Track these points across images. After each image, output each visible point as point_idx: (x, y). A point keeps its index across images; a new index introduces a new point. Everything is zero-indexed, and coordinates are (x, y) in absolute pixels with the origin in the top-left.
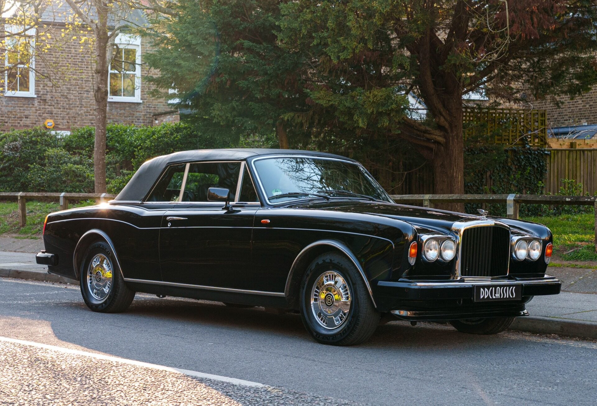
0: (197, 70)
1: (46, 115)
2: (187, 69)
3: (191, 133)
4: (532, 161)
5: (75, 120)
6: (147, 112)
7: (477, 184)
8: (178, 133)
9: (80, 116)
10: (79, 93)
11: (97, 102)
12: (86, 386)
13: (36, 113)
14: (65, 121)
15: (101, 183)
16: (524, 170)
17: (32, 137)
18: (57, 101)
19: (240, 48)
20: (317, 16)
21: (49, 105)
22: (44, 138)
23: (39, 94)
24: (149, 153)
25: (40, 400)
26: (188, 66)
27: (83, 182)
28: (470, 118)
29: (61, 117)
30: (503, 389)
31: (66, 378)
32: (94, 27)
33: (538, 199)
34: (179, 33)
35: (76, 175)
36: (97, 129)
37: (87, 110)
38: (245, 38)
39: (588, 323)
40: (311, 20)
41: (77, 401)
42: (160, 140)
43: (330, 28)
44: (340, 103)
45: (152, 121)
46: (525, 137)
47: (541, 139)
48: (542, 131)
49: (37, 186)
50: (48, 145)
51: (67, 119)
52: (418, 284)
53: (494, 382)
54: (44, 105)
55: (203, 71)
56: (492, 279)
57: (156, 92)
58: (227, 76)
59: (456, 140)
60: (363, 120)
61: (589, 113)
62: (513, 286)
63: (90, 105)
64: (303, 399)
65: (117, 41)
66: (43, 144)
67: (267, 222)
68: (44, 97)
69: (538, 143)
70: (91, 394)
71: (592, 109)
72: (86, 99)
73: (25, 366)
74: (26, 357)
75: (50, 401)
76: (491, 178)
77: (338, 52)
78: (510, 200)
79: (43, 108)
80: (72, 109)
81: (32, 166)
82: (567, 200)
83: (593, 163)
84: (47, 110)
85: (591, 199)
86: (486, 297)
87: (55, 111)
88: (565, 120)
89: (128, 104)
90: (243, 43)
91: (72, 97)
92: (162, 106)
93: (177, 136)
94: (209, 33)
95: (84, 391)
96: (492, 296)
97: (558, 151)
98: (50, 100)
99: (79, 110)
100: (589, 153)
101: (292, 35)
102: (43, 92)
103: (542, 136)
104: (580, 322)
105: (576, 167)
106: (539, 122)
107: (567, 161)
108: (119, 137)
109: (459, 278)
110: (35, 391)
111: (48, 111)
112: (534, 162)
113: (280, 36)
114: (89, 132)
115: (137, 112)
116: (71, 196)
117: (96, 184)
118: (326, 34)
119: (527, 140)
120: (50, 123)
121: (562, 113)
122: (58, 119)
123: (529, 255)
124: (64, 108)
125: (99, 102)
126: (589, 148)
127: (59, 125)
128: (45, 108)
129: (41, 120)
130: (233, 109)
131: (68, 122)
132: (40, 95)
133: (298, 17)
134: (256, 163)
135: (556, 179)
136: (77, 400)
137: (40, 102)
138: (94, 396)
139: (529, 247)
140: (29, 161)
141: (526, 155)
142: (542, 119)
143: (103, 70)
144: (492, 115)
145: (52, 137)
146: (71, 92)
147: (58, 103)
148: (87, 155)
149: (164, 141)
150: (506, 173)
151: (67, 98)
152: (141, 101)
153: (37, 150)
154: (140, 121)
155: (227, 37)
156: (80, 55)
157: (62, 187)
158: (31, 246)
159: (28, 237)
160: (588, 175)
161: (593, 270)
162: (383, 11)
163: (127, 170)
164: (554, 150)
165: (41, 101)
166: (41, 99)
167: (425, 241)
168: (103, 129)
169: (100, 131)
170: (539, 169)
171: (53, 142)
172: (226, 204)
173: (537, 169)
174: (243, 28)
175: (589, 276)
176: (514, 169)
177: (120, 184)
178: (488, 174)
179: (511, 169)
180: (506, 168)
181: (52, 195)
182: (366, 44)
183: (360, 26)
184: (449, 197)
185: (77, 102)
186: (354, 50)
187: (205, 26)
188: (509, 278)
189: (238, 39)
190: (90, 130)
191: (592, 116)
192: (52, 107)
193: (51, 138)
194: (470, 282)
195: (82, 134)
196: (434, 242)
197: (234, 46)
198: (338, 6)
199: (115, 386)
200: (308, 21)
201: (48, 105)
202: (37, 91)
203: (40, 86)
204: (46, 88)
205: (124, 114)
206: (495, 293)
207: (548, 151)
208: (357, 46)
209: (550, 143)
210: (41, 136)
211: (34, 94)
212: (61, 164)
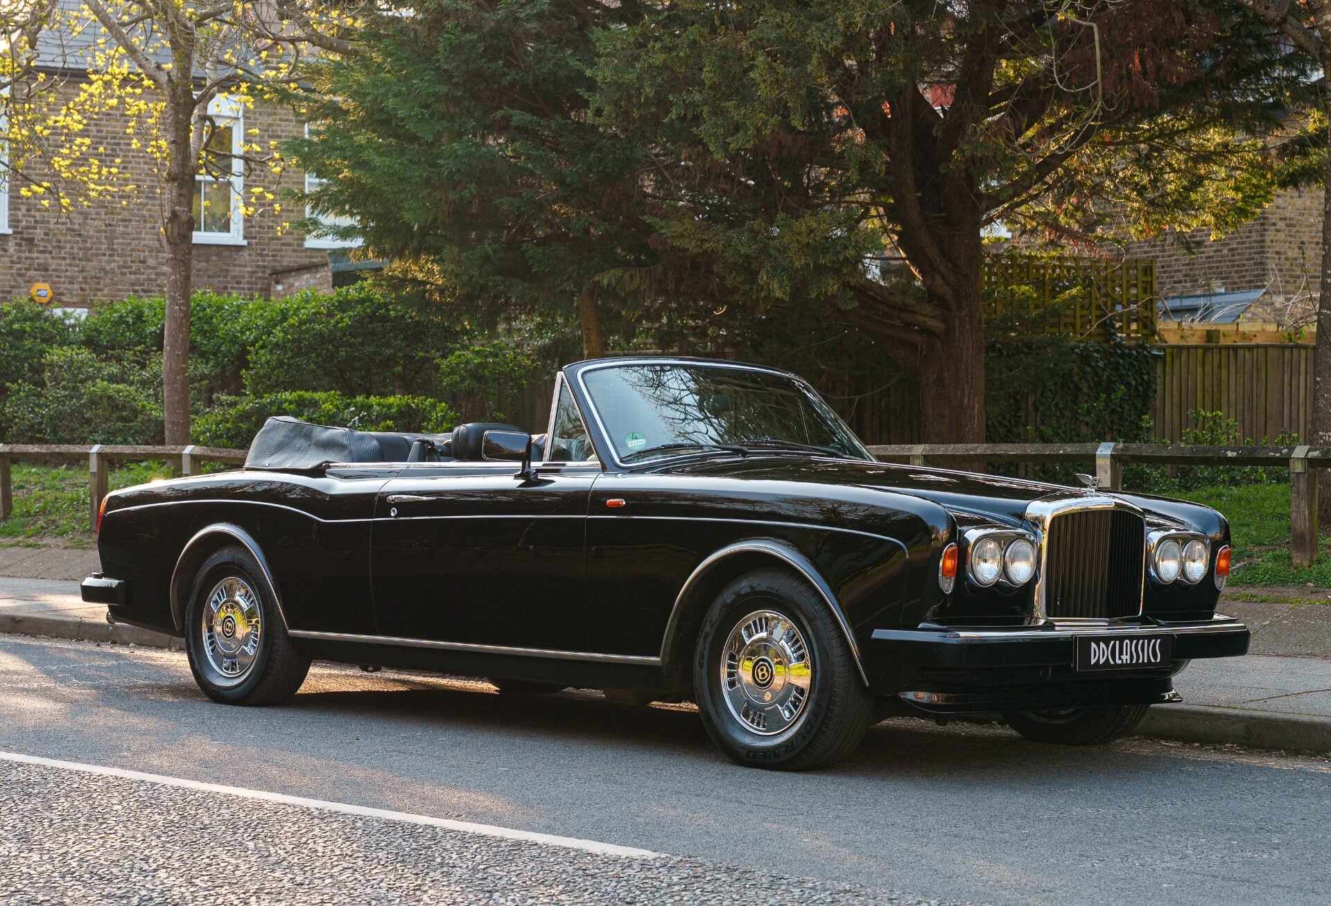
0: (408, 175)
1: (33, 273)
2: (384, 173)
3: (373, 312)
4: (1124, 372)
5: (99, 283)
6: (258, 266)
7: (1006, 423)
8: (344, 312)
9: (110, 275)
10: (106, 225)
11: (171, 244)
12: (272, 859)
13: (11, 268)
14: (76, 286)
15: (178, 423)
16: (1109, 391)
17: (12, 322)
18: (59, 241)
19: (502, 127)
20: (677, 56)
21: (42, 252)
22: (38, 324)
23: (18, 227)
24: (282, 357)
25: (183, 890)
26: (389, 167)
27: (131, 421)
28: (990, 278)
29: (66, 277)
30: (1167, 858)
31: (221, 844)
32: (164, 78)
33: (1165, 454)
34: (368, 94)
35: (115, 405)
36: (171, 304)
37: (125, 262)
38: (513, 104)
39: (1306, 718)
40: (665, 66)
41: (266, 891)
42: (304, 328)
43: (708, 83)
44: (728, 244)
45: (269, 285)
46: (1110, 318)
47: (1144, 323)
48: (1145, 306)
49: (27, 431)
50: (49, 340)
51: (81, 283)
52: (962, 634)
53: (1141, 844)
54: (30, 251)
55: (421, 176)
56: (1110, 624)
57: (312, 224)
58: (473, 187)
59: (968, 327)
60: (781, 282)
61: (1228, 267)
62: (1156, 637)
63: (132, 250)
64: (753, 882)
65: (212, 109)
66: (36, 338)
67: (619, 504)
68: (29, 234)
69: (1137, 332)
70: (290, 876)
71: (1236, 258)
72: (123, 238)
73: (122, 819)
74: (115, 801)
75: (206, 893)
76: (1037, 409)
77: (725, 136)
78: (1104, 456)
79: (26, 258)
80: (90, 261)
81: (15, 387)
82: (1230, 454)
83: (1255, 375)
84: (36, 261)
85: (1281, 453)
86: (1102, 661)
87: (53, 264)
88: (1175, 282)
89: (216, 248)
90: (512, 116)
91: (91, 233)
92: (290, 253)
93: (342, 318)
94: (435, 94)
95: (273, 871)
96: (1114, 659)
97: (1180, 348)
98: (43, 239)
99: (106, 262)
100: (1247, 353)
101: (620, 99)
102: (27, 222)
103: (1146, 318)
104: (1287, 717)
105: (1220, 385)
106: (1140, 285)
107: (1200, 370)
108: (207, 323)
109: (1042, 622)
110: (164, 870)
111: (39, 264)
112: (1130, 374)
113: (596, 100)
114: (136, 311)
115: (235, 265)
116: (115, 451)
117: (167, 426)
118: (698, 97)
119: (1113, 326)
120: (42, 289)
121: (1169, 266)
122: (59, 283)
123: (1183, 572)
124: (74, 258)
125: (176, 245)
126: (1247, 343)
127: (62, 294)
128: (31, 258)
129: (23, 285)
130: (486, 258)
131: (82, 289)
132: (19, 230)
133: (637, 58)
134: (588, 376)
135: (1176, 410)
136: (263, 889)
137: (20, 245)
138: (299, 879)
139: (1184, 554)
140: (7, 374)
141: (1112, 360)
142: (1145, 279)
143: (184, 173)
144: (1038, 270)
145: (55, 321)
146: (90, 221)
147: (59, 247)
148: (138, 363)
149: (314, 329)
150: (1069, 398)
151: (80, 235)
152: (245, 243)
153: (25, 351)
154: (241, 286)
155: (473, 103)
156: (109, 141)
157: (83, 432)
158: (27, 563)
159: (19, 542)
160: (1246, 401)
161: (1291, 606)
162: (827, 46)
163: (229, 394)
164: (1173, 347)
165: (23, 243)
166: (22, 239)
167: (972, 541)
168: (182, 304)
169: (177, 308)
170: (1141, 389)
171: (57, 335)
172: (524, 466)
173: (1136, 389)
174: (510, 83)
175: (1284, 618)
176: (1085, 390)
177: (218, 425)
178: (1031, 399)
179: (1080, 390)
180: (1069, 387)
181: (72, 451)
182: (786, 117)
183: (777, 80)
184: (967, 450)
185: (101, 243)
186: (759, 130)
187: (426, 78)
188: (1144, 621)
189: (499, 108)
190: (138, 307)
191: (1236, 272)
192: (47, 255)
193: (54, 323)
194: (1066, 628)
195: (121, 317)
196: (992, 546)
197: (488, 122)
198: (725, 35)
199: (335, 858)
200: (658, 67)
201: (38, 252)
202: (13, 221)
203: (20, 210)
204: (33, 213)
205: (207, 270)
206: (1121, 653)
207: (1160, 349)
208: (768, 121)
209: (1162, 333)
210: (31, 319)
211: (7, 226)
212: (82, 381)
